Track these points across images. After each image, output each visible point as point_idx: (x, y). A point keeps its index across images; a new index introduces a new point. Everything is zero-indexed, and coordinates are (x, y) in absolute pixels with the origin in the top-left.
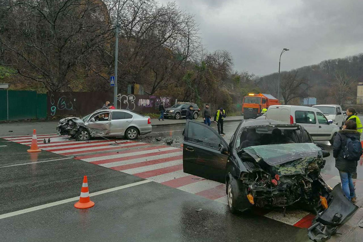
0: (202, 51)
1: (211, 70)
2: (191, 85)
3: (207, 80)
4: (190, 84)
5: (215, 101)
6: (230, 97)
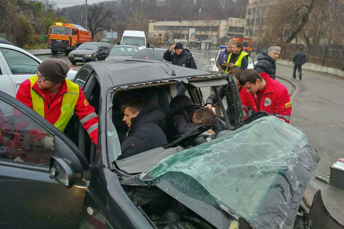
5: (12, 31)
6: (31, 27)
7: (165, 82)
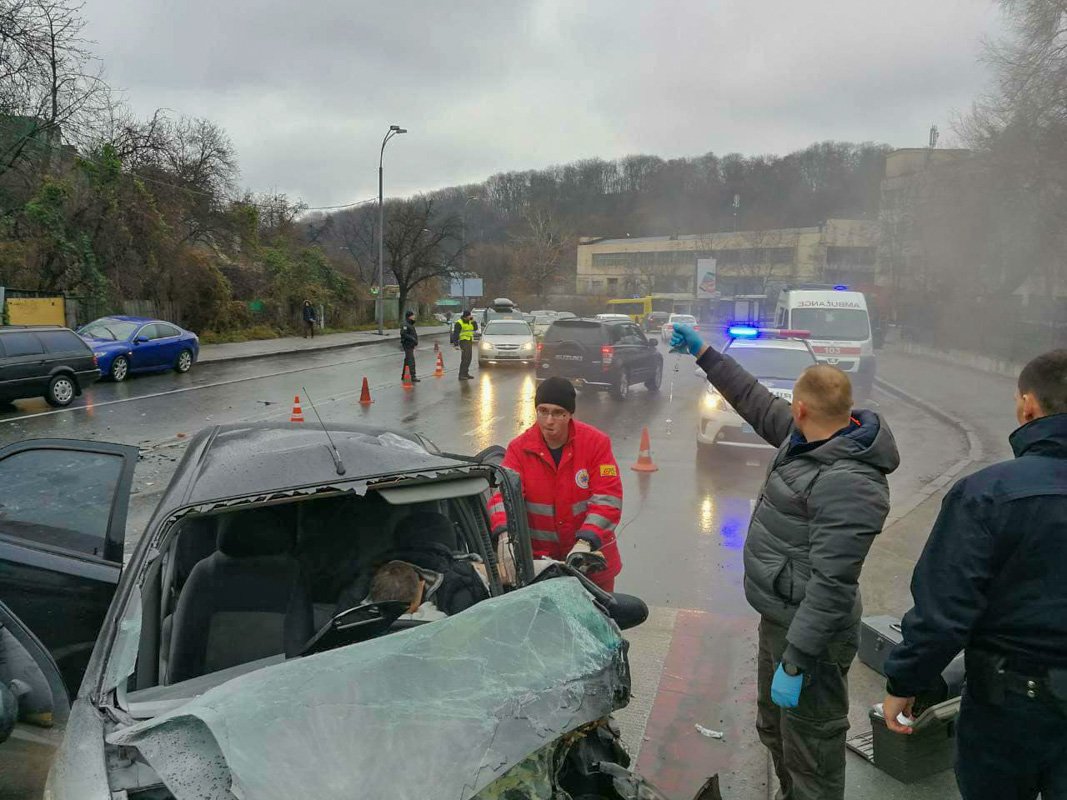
0: (111, 109)
1: (141, 180)
2: (66, 230)
3: (131, 218)
4: (58, 229)
5: (169, 294)
6: (222, 279)
7: (307, 494)
